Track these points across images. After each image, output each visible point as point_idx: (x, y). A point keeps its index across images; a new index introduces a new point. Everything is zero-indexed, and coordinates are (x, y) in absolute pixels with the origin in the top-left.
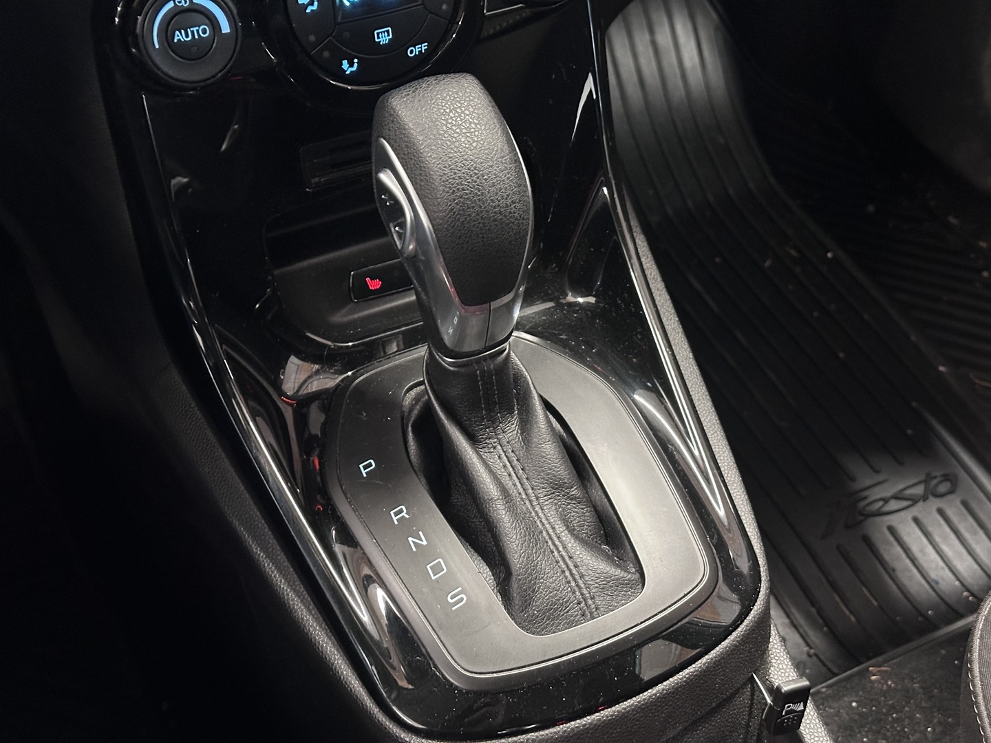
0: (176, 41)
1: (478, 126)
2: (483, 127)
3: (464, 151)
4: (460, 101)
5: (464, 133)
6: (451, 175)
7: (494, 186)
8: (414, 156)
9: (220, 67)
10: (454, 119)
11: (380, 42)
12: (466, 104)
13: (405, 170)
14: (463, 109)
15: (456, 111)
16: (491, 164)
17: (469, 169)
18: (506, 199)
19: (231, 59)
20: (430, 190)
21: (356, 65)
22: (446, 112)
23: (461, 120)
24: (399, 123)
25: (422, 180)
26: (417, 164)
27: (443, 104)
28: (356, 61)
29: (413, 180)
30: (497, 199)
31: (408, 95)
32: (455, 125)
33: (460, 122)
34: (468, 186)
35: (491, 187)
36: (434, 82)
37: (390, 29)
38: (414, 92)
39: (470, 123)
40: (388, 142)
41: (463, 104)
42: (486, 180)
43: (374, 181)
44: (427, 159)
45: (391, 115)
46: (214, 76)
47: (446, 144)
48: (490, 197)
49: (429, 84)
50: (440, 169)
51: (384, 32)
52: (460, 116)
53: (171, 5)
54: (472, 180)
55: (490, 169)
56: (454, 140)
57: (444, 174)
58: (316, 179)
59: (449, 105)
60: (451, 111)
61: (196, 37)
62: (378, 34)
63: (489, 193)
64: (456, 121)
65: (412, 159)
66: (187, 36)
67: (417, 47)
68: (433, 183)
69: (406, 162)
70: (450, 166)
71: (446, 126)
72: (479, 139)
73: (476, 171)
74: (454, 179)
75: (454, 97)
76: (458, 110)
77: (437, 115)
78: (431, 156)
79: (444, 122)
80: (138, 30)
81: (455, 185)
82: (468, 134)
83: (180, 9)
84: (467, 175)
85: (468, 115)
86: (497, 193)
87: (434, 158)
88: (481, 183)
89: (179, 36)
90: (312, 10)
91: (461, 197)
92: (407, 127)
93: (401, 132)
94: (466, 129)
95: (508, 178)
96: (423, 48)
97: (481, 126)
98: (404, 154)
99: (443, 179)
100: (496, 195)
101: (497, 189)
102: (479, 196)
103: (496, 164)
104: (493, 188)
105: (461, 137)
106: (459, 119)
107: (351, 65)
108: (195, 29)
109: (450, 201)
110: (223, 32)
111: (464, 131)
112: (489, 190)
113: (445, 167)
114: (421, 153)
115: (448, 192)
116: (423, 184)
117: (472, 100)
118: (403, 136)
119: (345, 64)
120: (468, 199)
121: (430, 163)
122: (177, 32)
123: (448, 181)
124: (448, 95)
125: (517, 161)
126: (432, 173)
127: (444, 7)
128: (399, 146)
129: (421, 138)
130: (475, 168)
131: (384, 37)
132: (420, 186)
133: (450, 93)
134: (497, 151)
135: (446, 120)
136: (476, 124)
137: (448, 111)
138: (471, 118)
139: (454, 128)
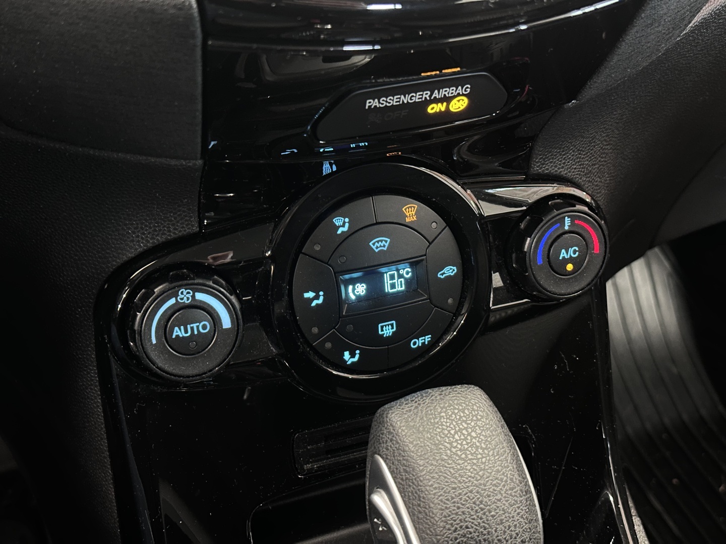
0: (174, 337)
1: (486, 451)
2: (491, 453)
3: (470, 481)
4: (467, 420)
5: (470, 459)
6: (454, 510)
7: (502, 523)
8: (413, 483)
9: (218, 361)
10: (459, 442)
11: (384, 334)
12: (473, 424)
13: (402, 496)
14: (470, 430)
15: (461, 433)
16: (499, 497)
17: (474, 503)
18: (515, 538)
19: (230, 354)
20: (429, 525)
21: (357, 357)
22: (451, 434)
23: (467, 444)
24: (398, 443)
25: (420, 512)
26: (416, 493)
27: (448, 424)
28: (358, 352)
29: (410, 510)
30: (505, 539)
31: (410, 411)
32: (460, 450)
33: (466, 446)
34: (472, 523)
35: (498, 524)
36: (438, 398)
37: (394, 322)
38: (416, 407)
39: (477, 447)
40: (385, 461)
41: (470, 424)
42: (493, 516)
43: (367, 503)
44: (428, 488)
45: (390, 433)
46: (211, 371)
47: (450, 472)
48: (498, 536)
49: (433, 400)
50: (441, 501)
51: (388, 325)
52: (466, 439)
53: (172, 301)
54: (478, 516)
55: (499, 504)
56: (459, 467)
57: (446, 508)
58: (309, 466)
59: (454, 426)
60: (456, 432)
61: (196, 333)
62: (382, 327)
63: (496, 531)
64: (461, 444)
65: (410, 486)
66: (186, 332)
67: (420, 339)
68: (432, 518)
69: (404, 489)
70: (453, 498)
71: (450, 450)
72: (487, 467)
73: (482, 506)
74: (457, 514)
75: (460, 416)
76: (464, 432)
77: (441, 437)
78: (432, 485)
79: (448, 445)
80: (136, 327)
81: (458, 522)
82: (475, 461)
83: (181, 305)
84: (472, 510)
85: (475, 438)
86: (505, 532)
87: (435, 488)
88: (487, 520)
89: (178, 332)
90: (317, 304)
91: (464, 536)
92: (407, 449)
93: (400, 454)
94: (472, 454)
95: (518, 514)
96: (427, 340)
97: (489, 452)
98: (402, 479)
99: (445, 513)
100: (504, 534)
101: (505, 527)
102: (485, 535)
103: (505, 497)
104: (501, 526)
105: (466, 464)
106: (464, 443)
107: (353, 355)
108: (195, 325)
109: (451, 540)
110: (224, 328)
111: (470, 457)
112: (497, 528)
113: (448, 500)
114: (421, 481)
115: (449, 529)
116: (420, 516)
117: (480, 420)
118: (401, 459)
119: (347, 355)
120: (471, 538)
121: (430, 494)
122: (176, 328)
123: (449, 516)
124: (453, 413)
125: (528, 492)
126: (432, 505)
127: (450, 301)
128: (397, 469)
129: (421, 463)
130: (481, 502)
131: (387, 330)
132: (418, 518)
133: (456, 411)
134: (506, 481)
135: (451, 443)
136: (483, 449)
137: (452, 432)
138: (478, 441)
139: (459, 453)
